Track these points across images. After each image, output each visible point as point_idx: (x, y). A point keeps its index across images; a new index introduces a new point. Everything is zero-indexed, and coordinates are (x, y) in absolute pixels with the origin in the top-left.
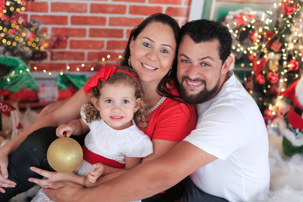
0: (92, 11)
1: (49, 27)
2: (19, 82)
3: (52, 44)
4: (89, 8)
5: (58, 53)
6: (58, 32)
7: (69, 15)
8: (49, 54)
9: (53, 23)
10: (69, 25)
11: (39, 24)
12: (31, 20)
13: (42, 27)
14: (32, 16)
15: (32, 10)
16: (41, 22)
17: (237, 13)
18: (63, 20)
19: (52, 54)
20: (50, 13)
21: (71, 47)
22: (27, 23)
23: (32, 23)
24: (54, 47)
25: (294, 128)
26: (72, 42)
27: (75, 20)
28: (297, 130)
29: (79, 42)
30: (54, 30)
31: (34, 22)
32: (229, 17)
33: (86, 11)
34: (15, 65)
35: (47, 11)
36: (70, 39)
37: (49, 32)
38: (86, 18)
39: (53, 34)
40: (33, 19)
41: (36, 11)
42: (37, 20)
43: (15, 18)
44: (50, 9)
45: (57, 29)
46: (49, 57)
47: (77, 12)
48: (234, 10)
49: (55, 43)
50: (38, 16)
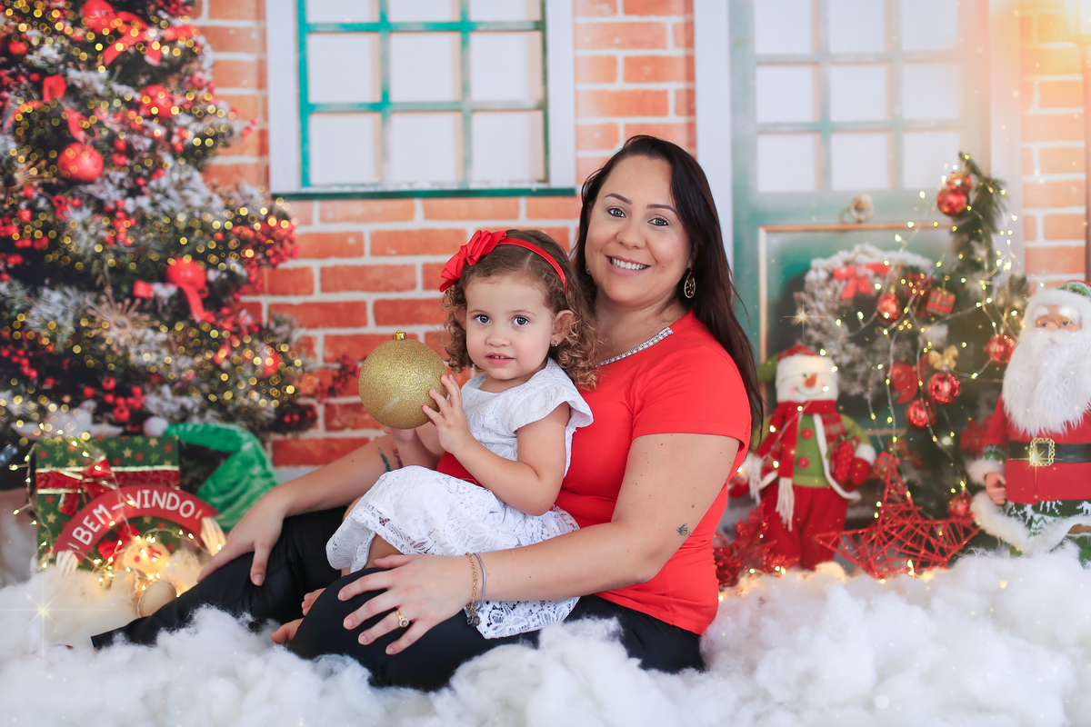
0: (428, 285)
1: (319, 335)
2: (244, 498)
3: (328, 382)
4: (419, 278)
5: (346, 407)
6: (343, 348)
7: (370, 298)
8: (320, 410)
9: (327, 324)
10: (371, 328)
11: (292, 328)
12: (271, 317)
13: (299, 334)
14: (273, 307)
15: (273, 292)
16: (295, 321)
17: (837, 261)
18: (352, 314)
19: (330, 410)
20: (318, 296)
22: (260, 326)
23: (272, 325)
24: (332, 392)
25: (1020, 506)
27: (387, 313)
28: (1028, 508)
30: (331, 342)
31: (278, 324)
32: (816, 275)
33: (413, 286)
34: (230, 446)
35: (311, 292)
37: (319, 349)
38: (415, 303)
39: (330, 355)
40: (277, 314)
41: (284, 293)
42: (286, 315)
43: (229, 315)
44: (317, 285)
45: (338, 339)
46: (321, 421)
47: (388, 288)
48: (826, 254)
49: (335, 379)
50: (289, 307)
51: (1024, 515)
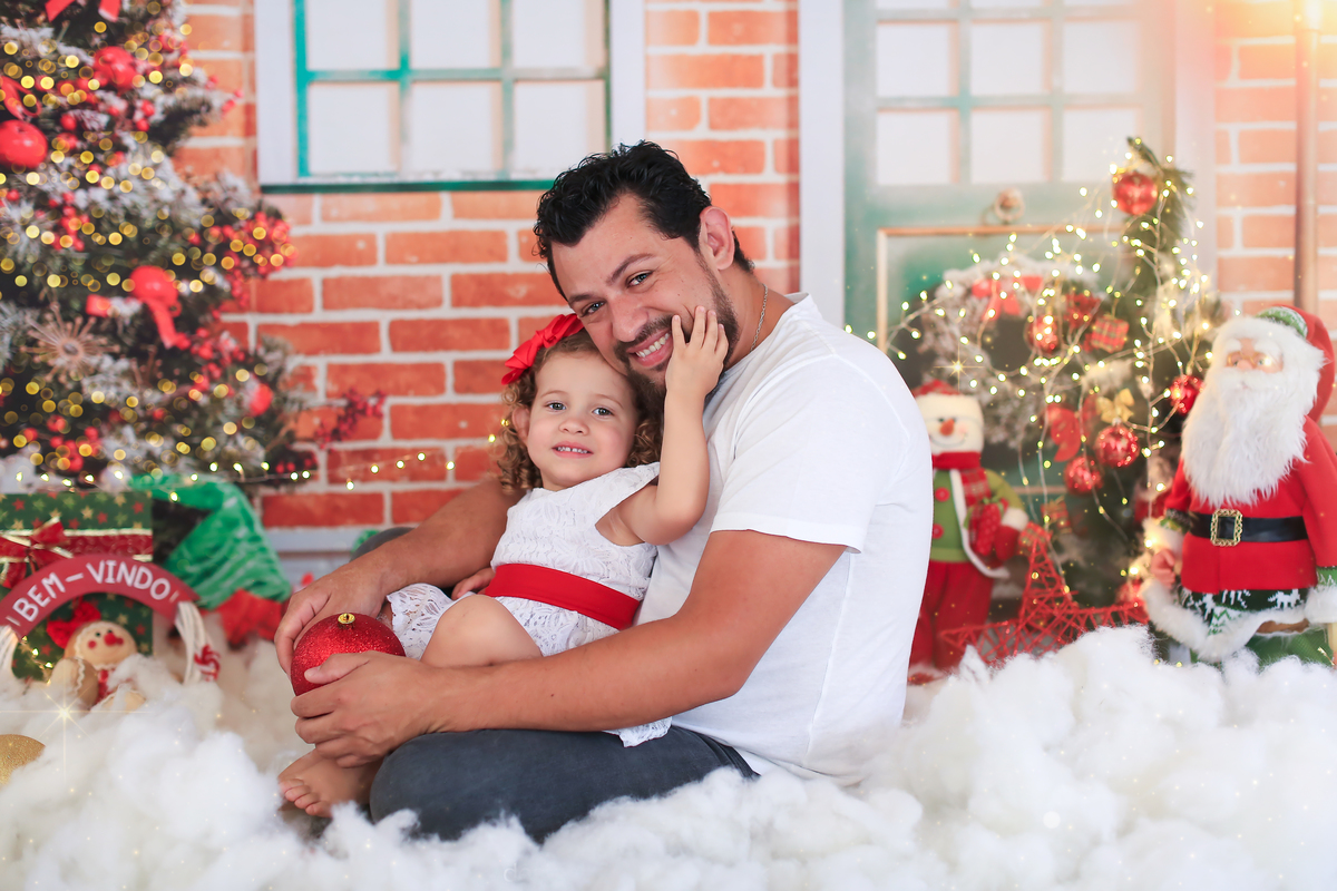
0: (458, 302)
1: (320, 363)
2: (226, 567)
3: (332, 422)
4: (446, 293)
5: (354, 454)
6: (350, 380)
7: (384, 318)
8: (322, 458)
9: (331, 350)
10: (386, 355)
11: (286, 354)
12: (260, 341)
13: (294, 363)
14: (262, 328)
15: (262, 309)
16: (290, 347)
17: (976, 274)
18: (360, 337)
19: (334, 460)
20: (319, 315)
21: (397, 433)
22: (245, 352)
23: (261, 351)
24: (337, 435)
26: (396, 410)
27: (405, 337)
28: (1208, 599)
29: (421, 411)
30: (336, 372)
31: (269, 349)
32: (949, 291)
33: (438, 303)
34: (209, 502)
35: (310, 310)
36: (391, 401)
37: (321, 381)
38: (440, 324)
39: (334, 388)
40: (267, 337)
41: (276, 311)
42: (279, 339)
43: (207, 338)
44: (318, 300)
45: (345, 368)
46: (322, 472)
47: (407, 305)
49: (341, 419)
50: (283, 328)
51: (1203, 607)
